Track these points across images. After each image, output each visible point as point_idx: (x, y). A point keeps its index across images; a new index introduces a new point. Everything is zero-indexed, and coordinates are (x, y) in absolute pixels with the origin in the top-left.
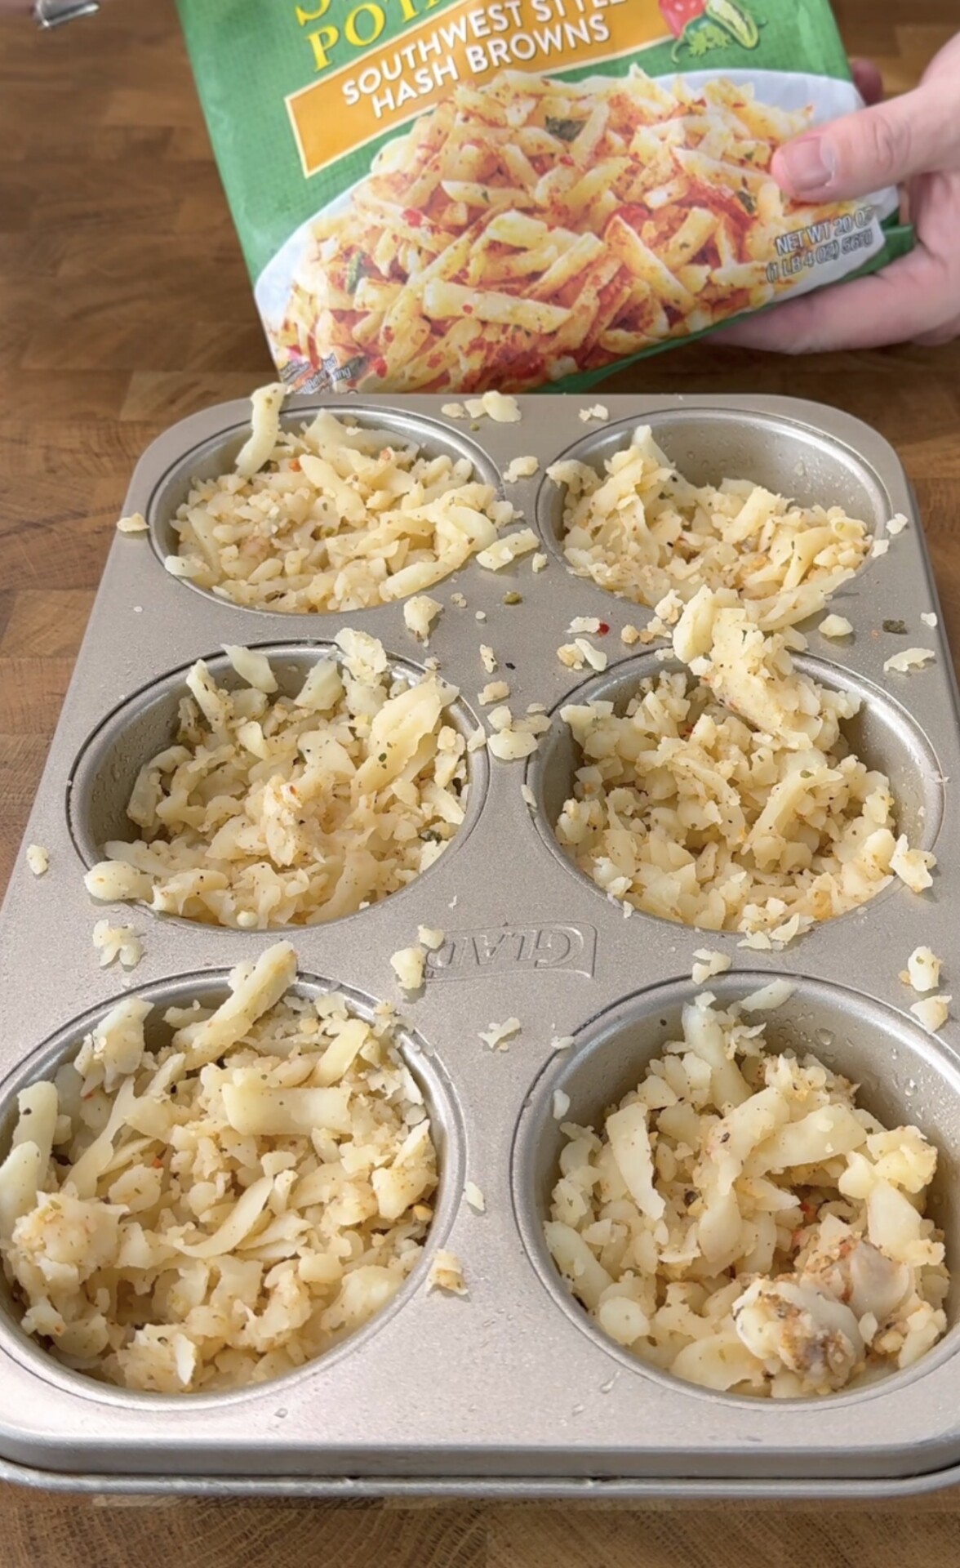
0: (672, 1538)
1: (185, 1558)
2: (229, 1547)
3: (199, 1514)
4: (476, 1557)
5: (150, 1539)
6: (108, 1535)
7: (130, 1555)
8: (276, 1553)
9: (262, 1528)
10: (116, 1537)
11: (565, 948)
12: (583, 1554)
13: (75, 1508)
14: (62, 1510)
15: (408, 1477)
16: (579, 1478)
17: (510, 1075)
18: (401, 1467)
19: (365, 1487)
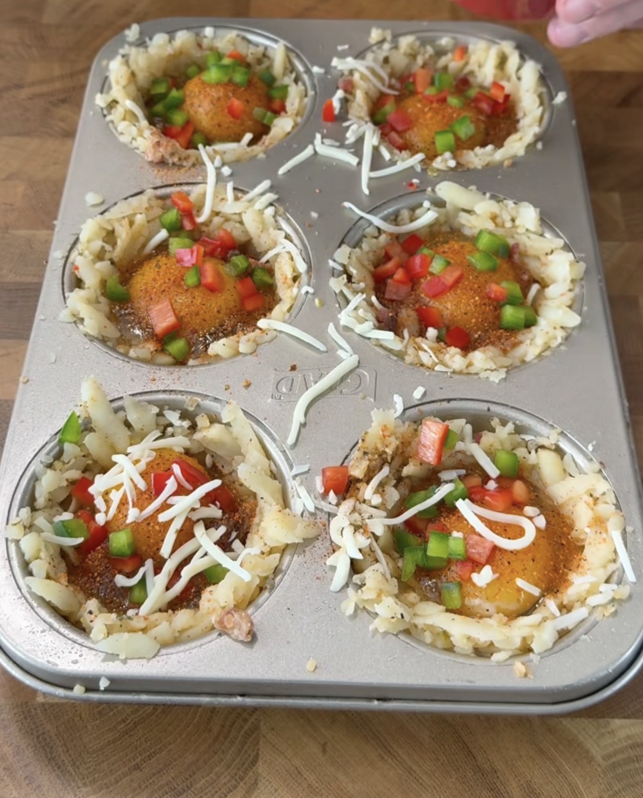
0: (366, 727)
1: (89, 733)
2: (115, 727)
3: (98, 707)
4: (254, 735)
5: (69, 722)
6: (45, 719)
7: (58, 730)
8: (141, 731)
9: (133, 716)
10: (50, 720)
11: (358, 382)
12: (315, 735)
13: (26, 703)
14: (19, 703)
15: (273, 696)
16: (370, 699)
17: (327, 460)
18: (270, 691)
19: (249, 701)
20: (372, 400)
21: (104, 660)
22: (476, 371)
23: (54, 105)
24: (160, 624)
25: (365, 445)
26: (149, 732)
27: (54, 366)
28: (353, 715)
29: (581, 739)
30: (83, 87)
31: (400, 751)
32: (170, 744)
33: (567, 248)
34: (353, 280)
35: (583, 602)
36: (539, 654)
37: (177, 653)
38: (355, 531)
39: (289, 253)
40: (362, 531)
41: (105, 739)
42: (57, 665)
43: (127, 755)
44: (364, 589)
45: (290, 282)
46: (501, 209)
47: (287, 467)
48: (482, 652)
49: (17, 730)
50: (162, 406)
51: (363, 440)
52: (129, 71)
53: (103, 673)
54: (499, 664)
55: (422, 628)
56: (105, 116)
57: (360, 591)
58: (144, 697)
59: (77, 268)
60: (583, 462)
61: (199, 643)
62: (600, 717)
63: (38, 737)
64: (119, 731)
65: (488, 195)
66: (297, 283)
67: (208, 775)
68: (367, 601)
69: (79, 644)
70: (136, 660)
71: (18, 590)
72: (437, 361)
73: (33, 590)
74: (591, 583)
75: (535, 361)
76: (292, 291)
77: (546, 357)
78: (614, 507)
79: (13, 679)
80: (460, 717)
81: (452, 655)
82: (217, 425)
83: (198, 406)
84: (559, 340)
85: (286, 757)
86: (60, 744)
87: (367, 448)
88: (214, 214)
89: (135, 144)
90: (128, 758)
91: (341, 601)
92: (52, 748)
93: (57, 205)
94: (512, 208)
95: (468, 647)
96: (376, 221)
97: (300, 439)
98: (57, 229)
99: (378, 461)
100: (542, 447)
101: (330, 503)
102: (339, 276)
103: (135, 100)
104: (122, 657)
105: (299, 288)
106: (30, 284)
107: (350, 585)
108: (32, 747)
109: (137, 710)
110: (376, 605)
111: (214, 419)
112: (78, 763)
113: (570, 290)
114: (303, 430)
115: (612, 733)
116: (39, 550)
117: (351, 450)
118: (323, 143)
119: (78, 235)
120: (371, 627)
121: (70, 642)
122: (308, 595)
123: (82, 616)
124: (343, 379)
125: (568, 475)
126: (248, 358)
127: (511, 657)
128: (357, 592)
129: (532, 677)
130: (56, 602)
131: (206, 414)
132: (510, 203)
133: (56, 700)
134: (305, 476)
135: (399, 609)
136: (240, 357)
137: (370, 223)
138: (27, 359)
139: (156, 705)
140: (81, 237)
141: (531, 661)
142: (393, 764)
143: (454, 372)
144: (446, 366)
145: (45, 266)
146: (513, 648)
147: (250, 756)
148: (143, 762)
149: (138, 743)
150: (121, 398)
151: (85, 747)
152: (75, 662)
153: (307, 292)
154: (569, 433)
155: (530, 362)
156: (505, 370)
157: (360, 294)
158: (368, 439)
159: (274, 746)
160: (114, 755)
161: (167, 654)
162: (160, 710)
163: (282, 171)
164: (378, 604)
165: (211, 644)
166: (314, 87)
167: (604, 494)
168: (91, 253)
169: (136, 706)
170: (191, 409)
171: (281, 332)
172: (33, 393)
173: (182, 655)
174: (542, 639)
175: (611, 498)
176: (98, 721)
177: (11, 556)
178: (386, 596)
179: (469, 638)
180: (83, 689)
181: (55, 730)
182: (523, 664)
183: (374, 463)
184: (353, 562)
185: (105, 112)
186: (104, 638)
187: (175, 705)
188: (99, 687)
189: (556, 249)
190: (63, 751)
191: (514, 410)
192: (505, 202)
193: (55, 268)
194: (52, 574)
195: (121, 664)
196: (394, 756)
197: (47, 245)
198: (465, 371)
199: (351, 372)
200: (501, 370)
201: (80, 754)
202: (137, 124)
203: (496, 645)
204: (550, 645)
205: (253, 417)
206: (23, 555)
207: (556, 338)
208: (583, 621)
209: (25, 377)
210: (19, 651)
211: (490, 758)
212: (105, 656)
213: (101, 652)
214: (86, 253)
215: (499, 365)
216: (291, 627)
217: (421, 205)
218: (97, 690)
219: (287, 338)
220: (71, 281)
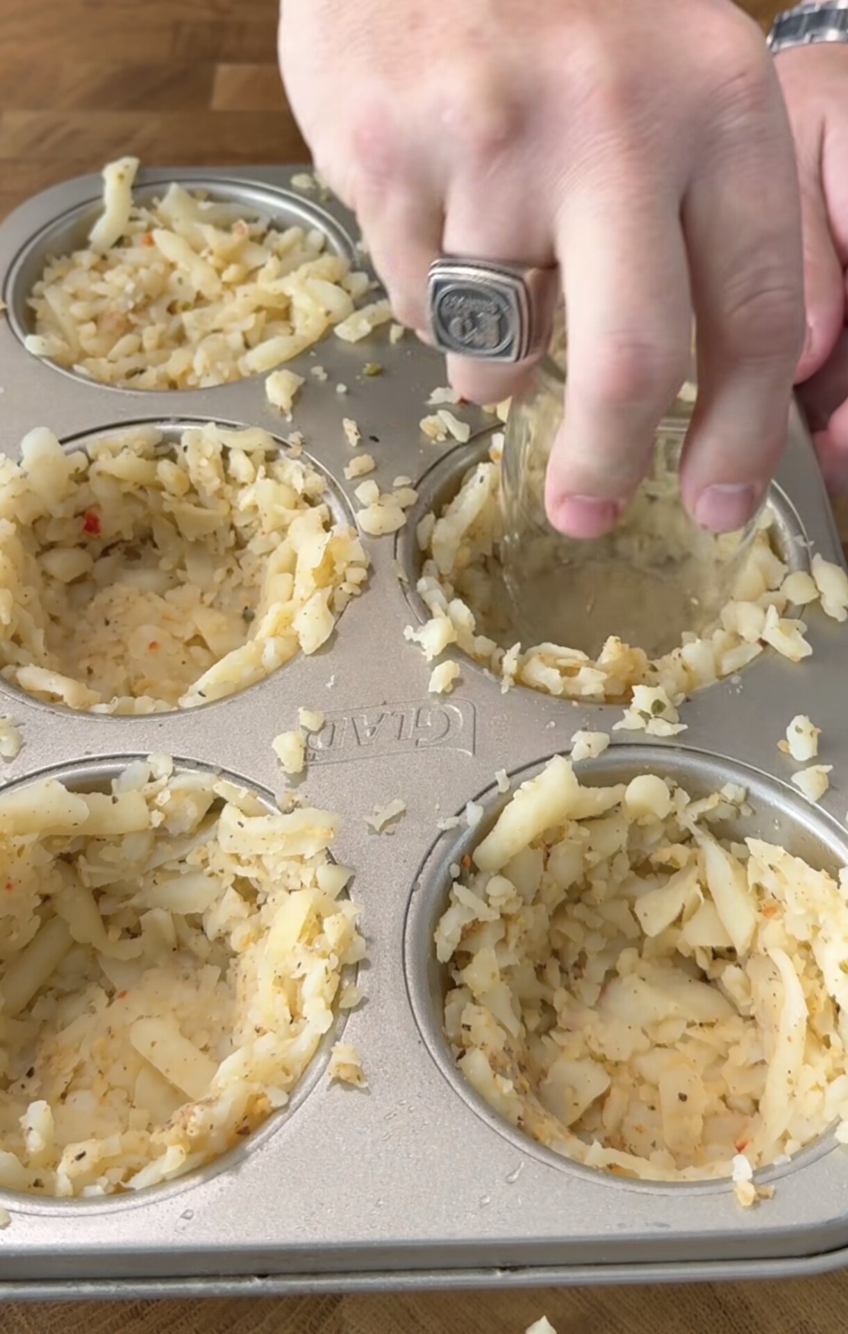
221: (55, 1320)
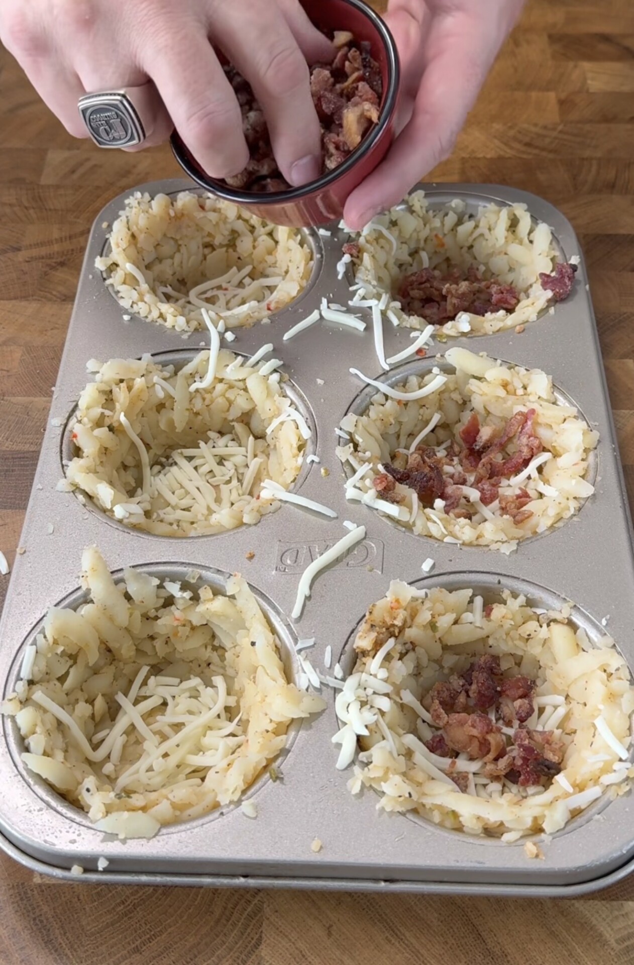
0: (372, 909)
1: (87, 915)
2: (113, 908)
3: (96, 889)
4: (257, 918)
5: (67, 903)
6: (42, 900)
7: (55, 912)
8: (141, 913)
9: (132, 898)
10: (47, 902)
11: (365, 554)
12: (320, 917)
13: (23, 884)
14: (15, 884)
15: (276, 877)
16: (377, 880)
17: (333, 634)
18: (273, 872)
19: (252, 882)
20: (380, 573)
21: (103, 841)
22: (486, 543)
23: (53, 268)
24: (161, 802)
25: (373, 617)
26: (148, 914)
27: (51, 537)
28: (359, 897)
29: (595, 922)
30: (83, 249)
31: (407, 934)
32: (170, 927)
33: (581, 416)
34: (359, 449)
35: (596, 781)
36: (551, 834)
37: (178, 832)
38: (362, 706)
39: (294, 421)
40: (368, 706)
41: (103, 922)
42: (54, 845)
43: (126, 938)
44: (370, 766)
45: (295, 451)
46: (513, 376)
47: (292, 641)
48: (492, 832)
49: (13, 912)
50: (162, 577)
51: (371, 613)
52: (130, 233)
53: (103, 853)
54: (509, 844)
55: (430, 808)
56: (105, 279)
57: (366, 769)
58: (144, 878)
59: (75, 436)
60: (596, 636)
61: (200, 822)
62: (613, 900)
63: (34, 919)
64: (118, 913)
65: (499, 362)
66: (302, 452)
67: (210, 959)
68: (374, 779)
69: (77, 823)
70: (136, 840)
71: (14, 768)
72: (446, 533)
73: (30, 767)
74: (605, 762)
75: (547, 533)
76: (297, 461)
77: (559, 528)
78: (628, 683)
79: (9, 859)
80: (469, 899)
81: (461, 835)
82: (220, 597)
83: (200, 578)
84: (572, 511)
85: (290, 940)
86: (57, 926)
87: (374, 621)
88: (217, 381)
89: (136, 308)
90: (127, 940)
91: (347, 779)
92: (49, 930)
93: (56, 371)
94: (524, 375)
95: (477, 827)
96: (383, 387)
97: (305, 612)
98: (55, 397)
99: (386, 634)
100: (555, 621)
101: (336, 678)
102: (346, 444)
103: (135, 264)
104: (122, 836)
105: (305, 456)
106: (28, 452)
107: (357, 763)
108: (28, 930)
109: (137, 892)
110: (382, 783)
111: (217, 592)
112: (76, 946)
113: (583, 460)
114: (308, 603)
115: (625, 916)
116: (36, 725)
117: (358, 623)
118: (328, 307)
119: (78, 402)
120: (378, 807)
121: (67, 821)
122: (313, 772)
123: (80, 794)
124: (349, 550)
125: (581, 650)
126: (252, 529)
127: (522, 837)
128: (363, 770)
129: (544, 858)
130: (52, 779)
131: (209, 586)
132: (522, 370)
133: (54, 881)
134: (311, 650)
135: (406, 789)
136: (244, 528)
137: (378, 391)
138: (24, 530)
139: (156, 887)
140: (80, 403)
141: (543, 841)
142: (400, 948)
143: (463, 544)
144: (456, 538)
145: (43, 434)
146: (524, 828)
147: (252, 939)
148: (142, 945)
149: (138, 925)
150: (121, 570)
151: (83, 929)
152: (73, 842)
153: (313, 461)
154: (582, 607)
155: (542, 533)
156: (517, 541)
157: (367, 463)
158: (375, 613)
159: (278, 929)
160: (113, 938)
161: (167, 834)
162: (160, 891)
163: (286, 337)
164: (385, 782)
165: (213, 823)
166: (320, 250)
167: (617, 669)
168: (89, 420)
169: (136, 888)
170: (193, 581)
171: (286, 502)
172: (29, 565)
173: (183, 834)
174: (554, 819)
175: (625, 674)
176: (96, 903)
177: (7, 732)
178: (393, 774)
179: (478, 818)
180: (81, 869)
181: (53, 911)
182: (535, 844)
183: (381, 636)
184: (359, 739)
185: (105, 275)
186: (103, 817)
187: (176, 887)
188: (97, 867)
189: (569, 417)
190: (61, 934)
191: (525, 583)
192: (517, 368)
193: (53, 436)
194: (49, 751)
195: (120, 844)
196: (402, 939)
197: (45, 412)
198: (475, 543)
199: (358, 543)
200: (512, 542)
201: (78, 937)
202: (137, 287)
203: (507, 825)
204: (562, 825)
205: (257, 589)
206: (19, 729)
207: (568, 509)
208: (596, 800)
209: (22, 548)
210: (15, 830)
211: (500, 941)
212: (104, 837)
213: (100, 831)
214: (85, 420)
215: (510, 536)
216: (295, 806)
217: (430, 371)
218: (95, 871)
219: (292, 507)
220: (69, 449)
221: (88, 953)
